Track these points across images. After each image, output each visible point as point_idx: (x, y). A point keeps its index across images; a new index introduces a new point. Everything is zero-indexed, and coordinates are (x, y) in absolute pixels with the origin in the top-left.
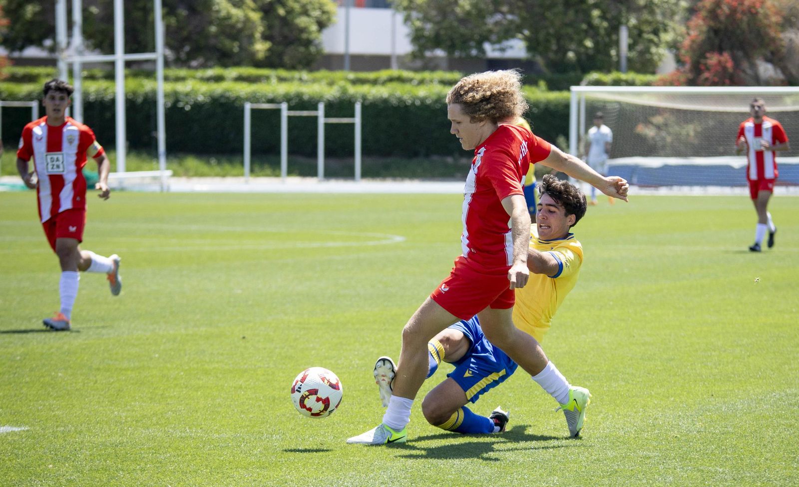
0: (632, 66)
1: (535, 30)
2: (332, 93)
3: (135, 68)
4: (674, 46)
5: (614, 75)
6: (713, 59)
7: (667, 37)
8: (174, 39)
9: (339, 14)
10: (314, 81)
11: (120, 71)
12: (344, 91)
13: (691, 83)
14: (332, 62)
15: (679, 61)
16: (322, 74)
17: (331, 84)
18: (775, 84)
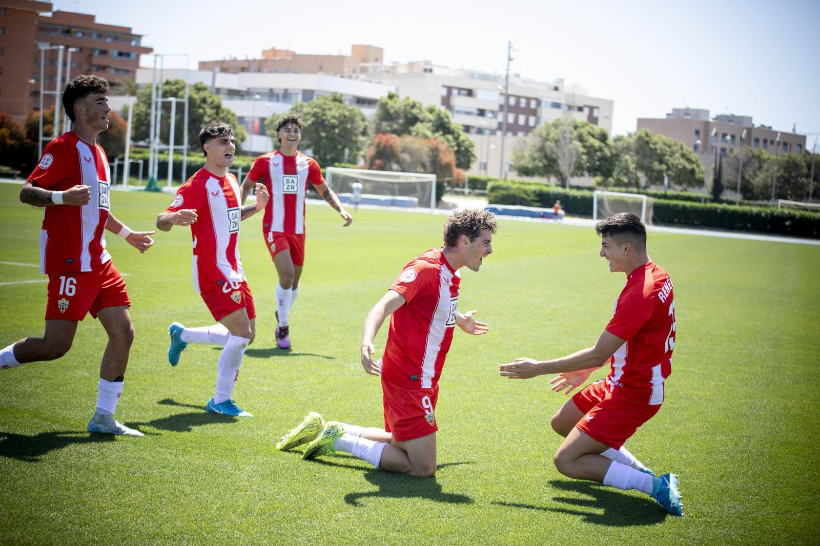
0: (349, 162)
1: (316, 147)
2: (244, 164)
3: (177, 151)
4: (364, 157)
5: (343, 165)
6: (378, 162)
7: (362, 153)
8: (191, 142)
9: (248, 137)
10: (239, 160)
11: (171, 152)
12: (248, 163)
13: (369, 169)
14: (245, 154)
15: (366, 161)
16: (241, 157)
17: (244, 161)
18: (397, 171)
